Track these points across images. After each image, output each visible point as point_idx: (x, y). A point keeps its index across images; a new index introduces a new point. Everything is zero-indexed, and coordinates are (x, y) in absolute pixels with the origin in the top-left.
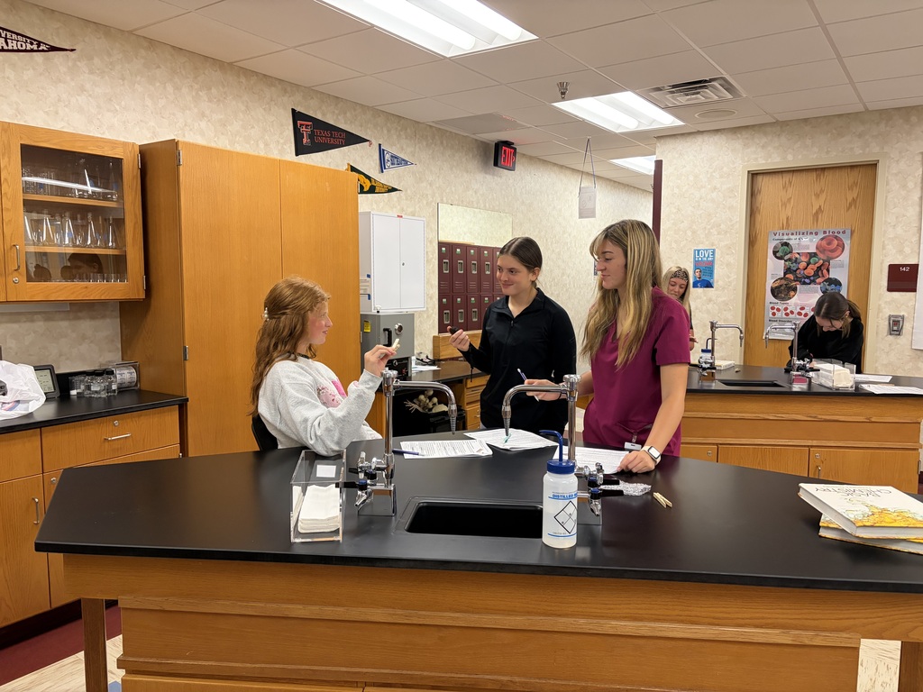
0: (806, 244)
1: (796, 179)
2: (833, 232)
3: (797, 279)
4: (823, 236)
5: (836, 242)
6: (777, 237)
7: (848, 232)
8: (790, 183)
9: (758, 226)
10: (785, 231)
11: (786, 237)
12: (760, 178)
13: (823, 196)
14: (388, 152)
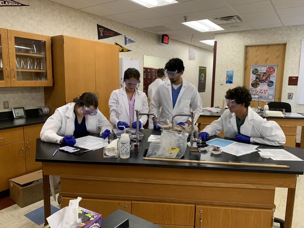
0: (263, 70)
1: (260, 48)
2: (272, 66)
3: (260, 81)
4: (268, 67)
5: (272, 69)
6: (254, 67)
7: (276, 66)
8: (258, 49)
9: (247, 63)
10: (256, 65)
11: (256, 67)
12: (248, 48)
13: (268, 54)
14: (128, 38)
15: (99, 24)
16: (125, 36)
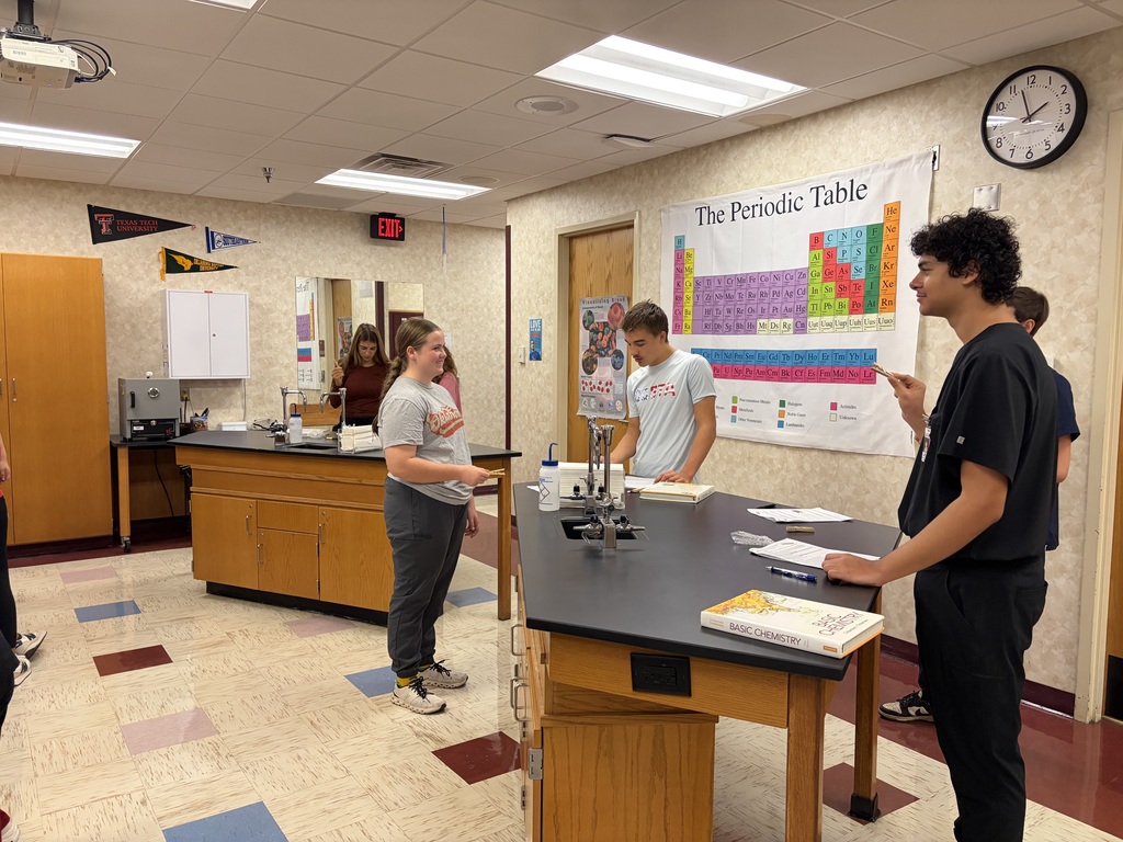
0: (602, 313)
1: (595, 241)
2: (618, 300)
3: (597, 351)
4: (611, 303)
5: (619, 311)
6: (585, 305)
7: (626, 300)
8: (592, 246)
9: (574, 294)
10: (590, 299)
11: (590, 305)
13: (611, 261)
14: (219, 234)
15: (93, 205)
16: (207, 229)
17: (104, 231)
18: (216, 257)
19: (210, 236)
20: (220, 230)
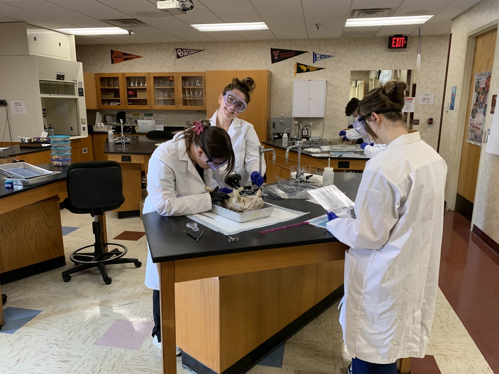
3: (478, 105)
8: (484, 42)
11: (479, 77)
12: (478, 39)
13: (491, 49)
14: (318, 54)
15: (273, 48)
16: (314, 52)
17: (275, 58)
18: (317, 64)
19: (315, 55)
20: (319, 52)
